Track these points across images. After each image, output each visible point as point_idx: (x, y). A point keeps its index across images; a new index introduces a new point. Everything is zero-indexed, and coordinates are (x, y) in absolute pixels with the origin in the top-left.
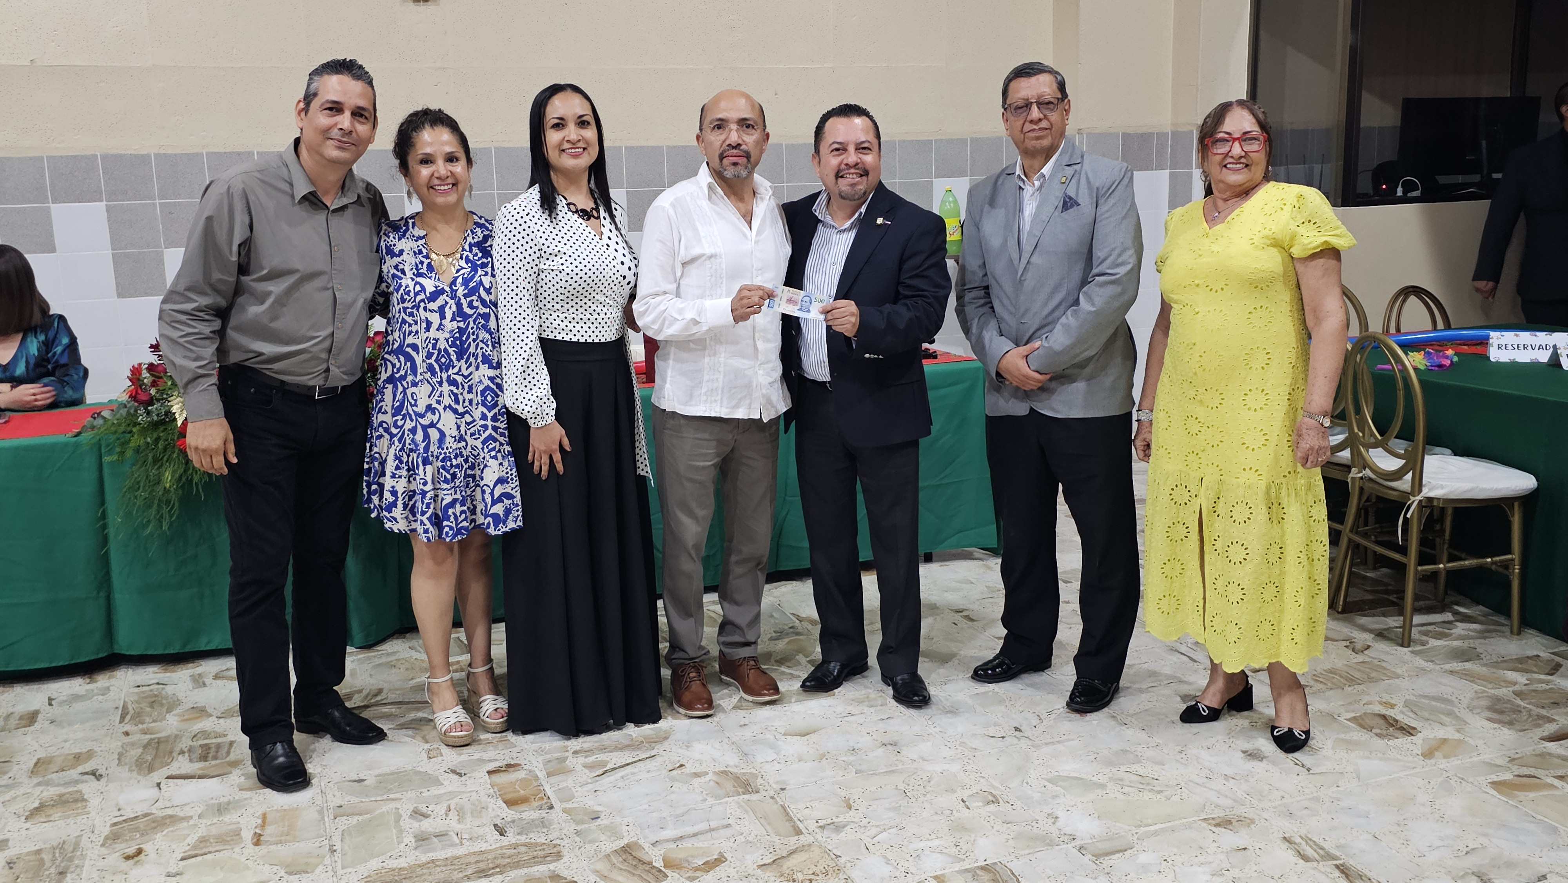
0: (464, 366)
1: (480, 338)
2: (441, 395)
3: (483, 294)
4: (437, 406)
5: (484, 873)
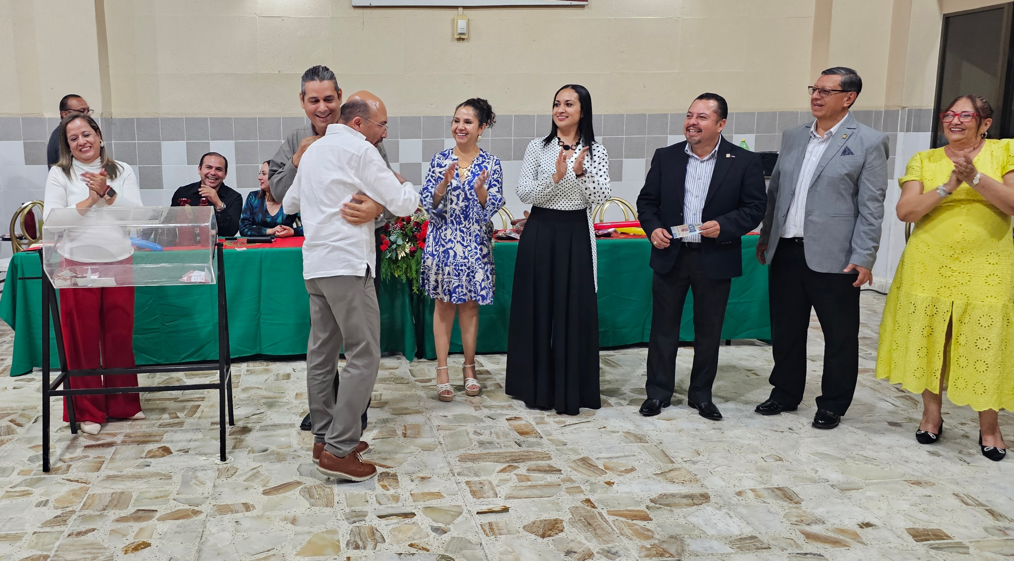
2: (456, 235)
4: (454, 240)
5: (515, 461)
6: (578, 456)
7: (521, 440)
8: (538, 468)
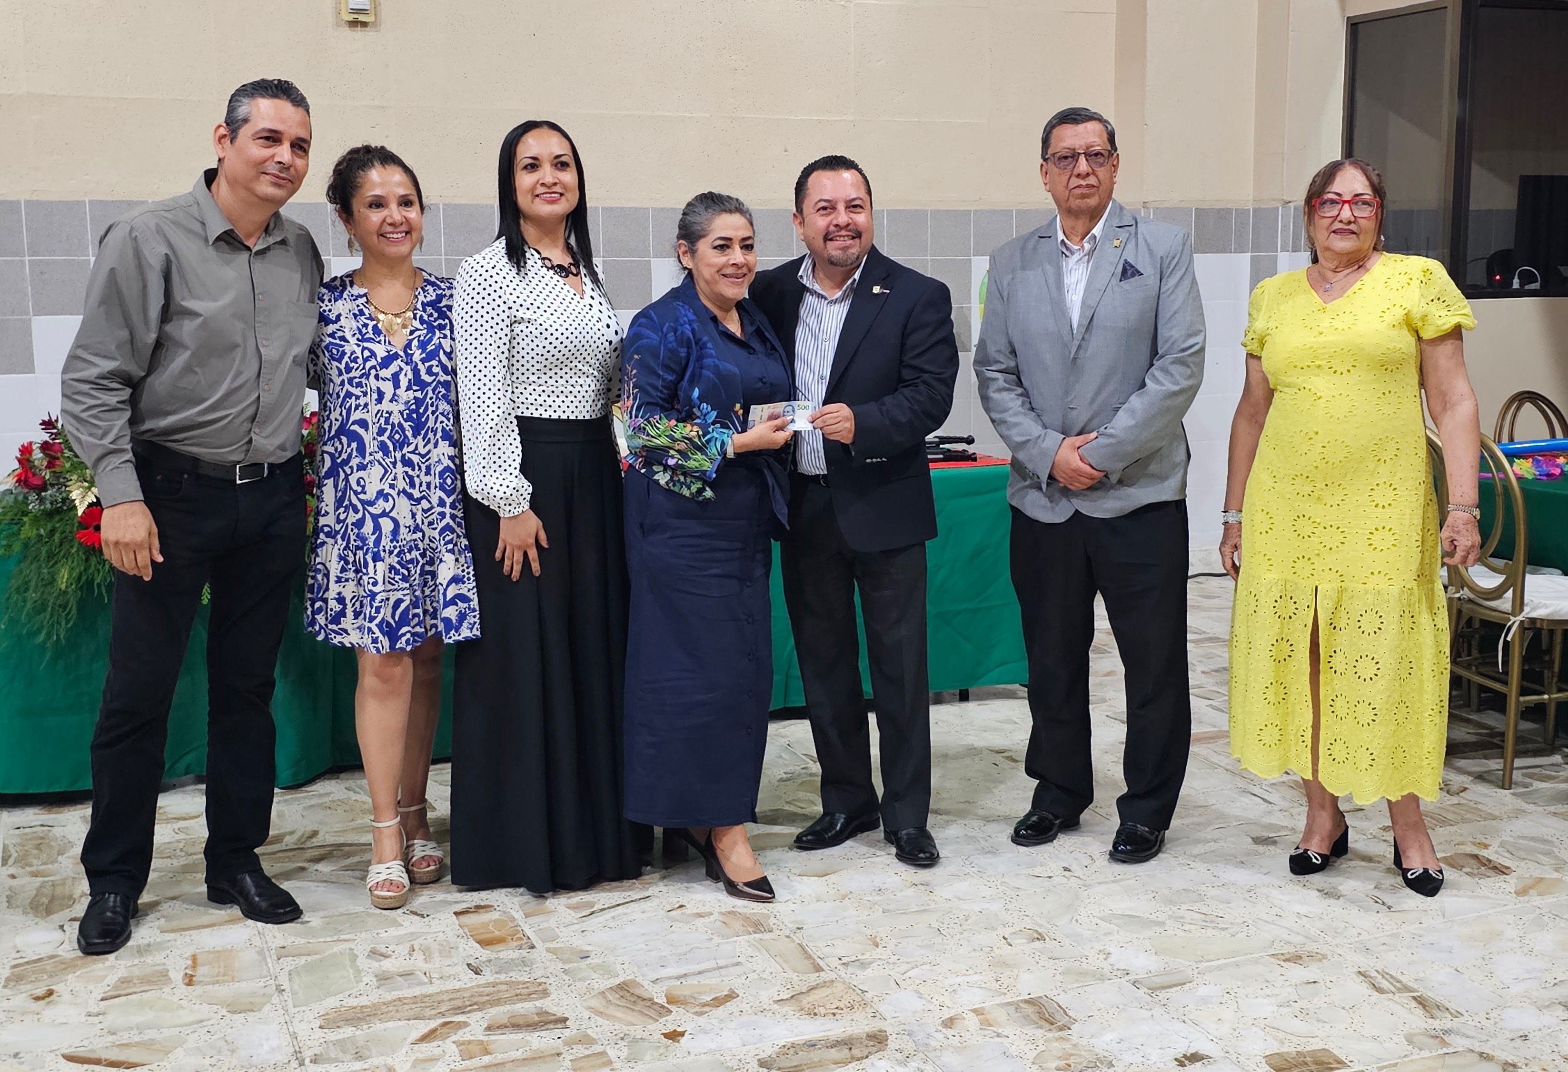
0: (421, 444)
1: (440, 410)
2: (395, 478)
3: (444, 359)
4: (391, 491)
5: (460, 1010)
6: (612, 980)
7: (484, 959)
8: (513, 1021)
